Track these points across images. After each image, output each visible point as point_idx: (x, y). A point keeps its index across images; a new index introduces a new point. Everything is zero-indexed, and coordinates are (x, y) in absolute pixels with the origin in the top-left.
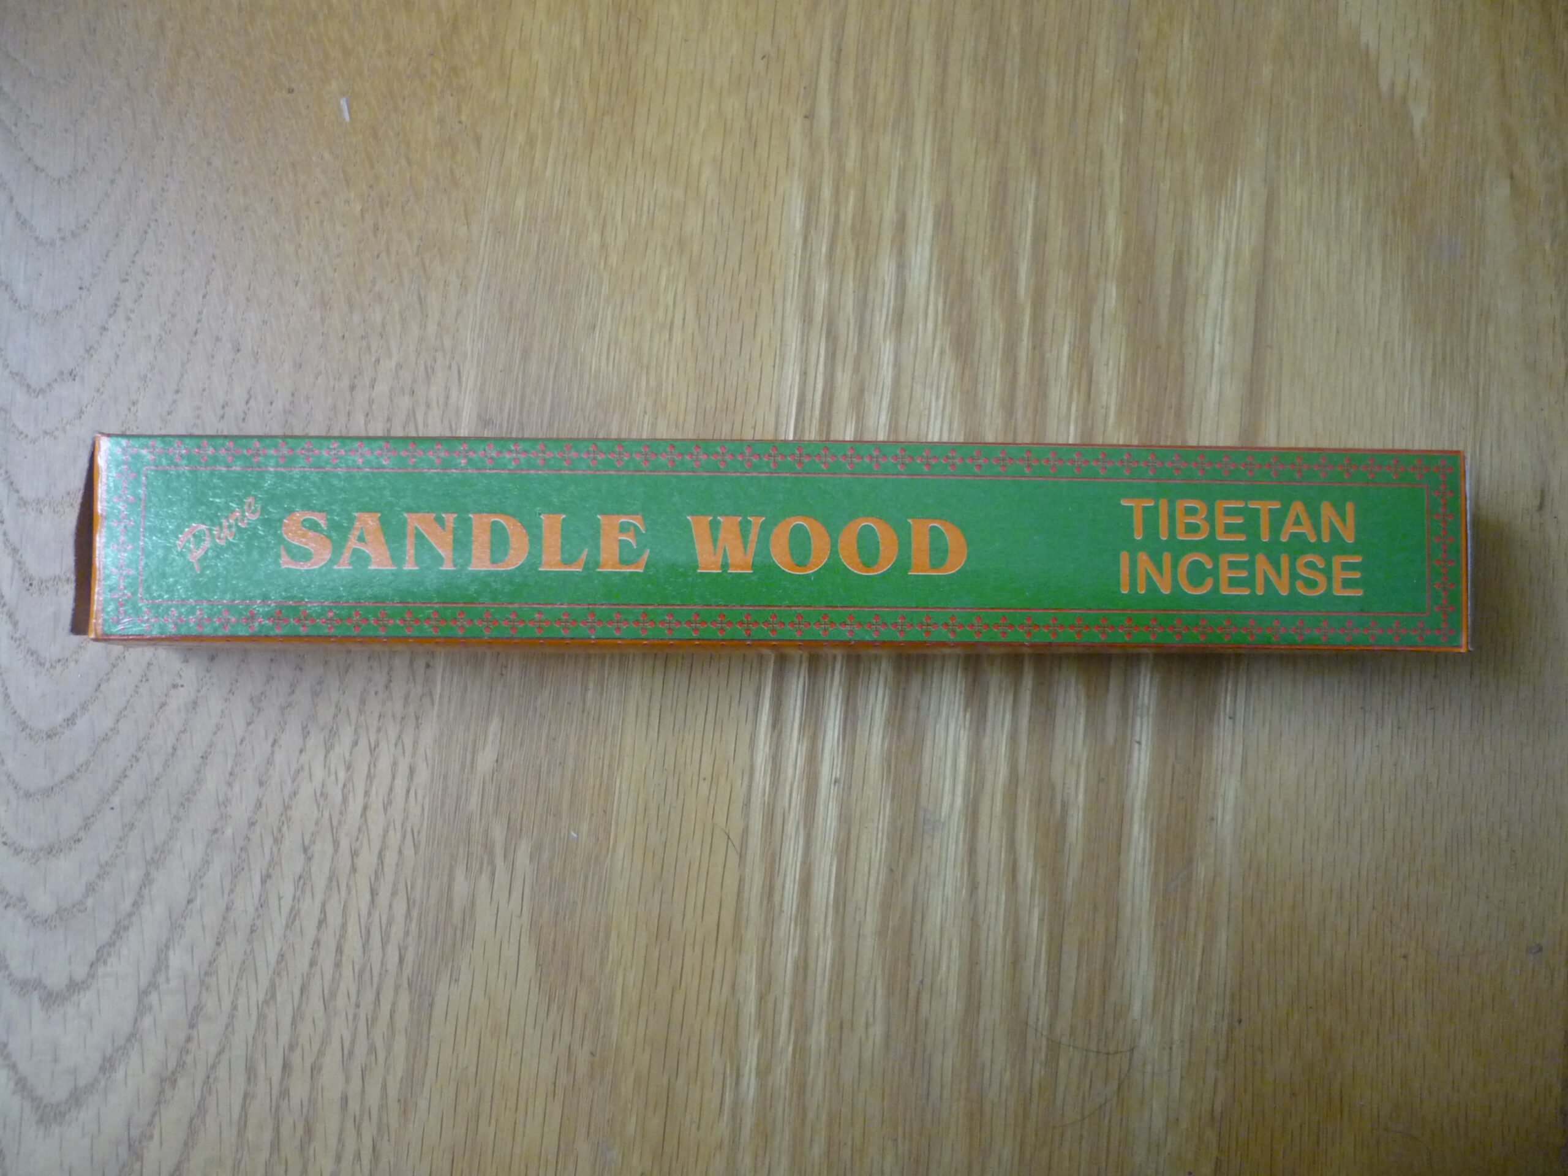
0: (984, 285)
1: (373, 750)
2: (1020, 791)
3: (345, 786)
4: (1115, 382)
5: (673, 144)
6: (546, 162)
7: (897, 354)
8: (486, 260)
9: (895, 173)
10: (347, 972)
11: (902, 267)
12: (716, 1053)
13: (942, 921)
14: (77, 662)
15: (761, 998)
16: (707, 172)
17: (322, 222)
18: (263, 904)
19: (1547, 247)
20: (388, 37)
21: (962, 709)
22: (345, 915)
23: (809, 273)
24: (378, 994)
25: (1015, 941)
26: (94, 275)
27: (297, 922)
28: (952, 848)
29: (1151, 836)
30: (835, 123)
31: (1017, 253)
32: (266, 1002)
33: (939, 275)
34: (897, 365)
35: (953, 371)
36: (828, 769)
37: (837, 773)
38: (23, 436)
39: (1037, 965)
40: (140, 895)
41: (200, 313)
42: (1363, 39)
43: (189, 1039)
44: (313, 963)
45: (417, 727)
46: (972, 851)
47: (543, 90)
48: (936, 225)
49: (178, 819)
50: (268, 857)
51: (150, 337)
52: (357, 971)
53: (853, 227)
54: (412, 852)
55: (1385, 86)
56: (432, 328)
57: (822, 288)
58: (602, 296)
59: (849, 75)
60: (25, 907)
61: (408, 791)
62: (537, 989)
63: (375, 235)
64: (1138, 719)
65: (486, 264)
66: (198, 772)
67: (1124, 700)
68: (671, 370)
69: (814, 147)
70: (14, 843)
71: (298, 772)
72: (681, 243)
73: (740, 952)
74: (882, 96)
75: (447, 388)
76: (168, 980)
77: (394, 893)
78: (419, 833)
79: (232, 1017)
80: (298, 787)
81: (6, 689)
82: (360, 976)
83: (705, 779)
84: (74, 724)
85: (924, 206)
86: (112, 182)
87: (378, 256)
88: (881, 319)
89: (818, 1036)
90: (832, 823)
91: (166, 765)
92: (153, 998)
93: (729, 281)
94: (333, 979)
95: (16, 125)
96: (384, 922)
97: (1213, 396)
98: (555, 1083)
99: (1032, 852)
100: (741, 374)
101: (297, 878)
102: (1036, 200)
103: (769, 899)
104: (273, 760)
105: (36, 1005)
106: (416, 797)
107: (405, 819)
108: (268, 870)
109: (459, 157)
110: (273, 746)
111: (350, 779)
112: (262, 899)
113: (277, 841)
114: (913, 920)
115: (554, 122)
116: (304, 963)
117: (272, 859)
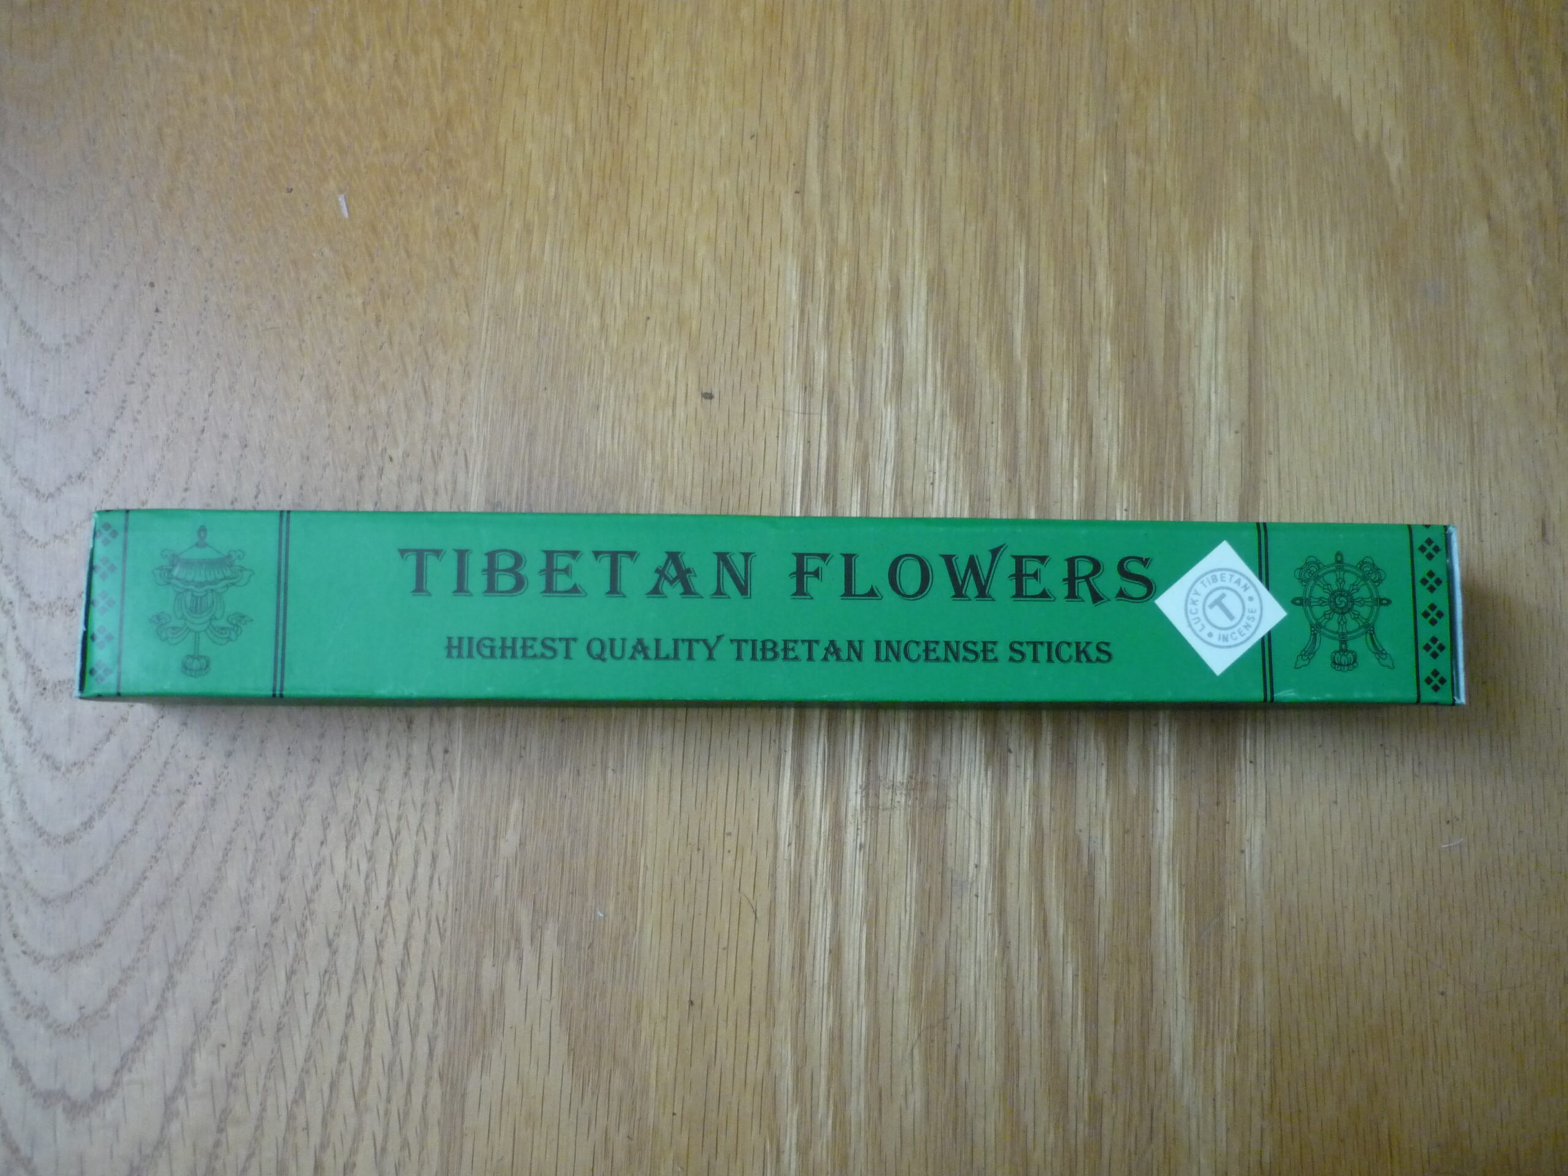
0: (980, 348)
1: (394, 839)
2: (1046, 849)
3: (367, 877)
4: (1115, 436)
5: (667, 225)
6: (543, 248)
7: (898, 419)
8: (488, 345)
9: (887, 243)
10: (377, 1067)
11: (898, 334)
12: (756, 1129)
13: (975, 982)
15: (798, 1071)
16: (702, 251)
17: (324, 316)
18: (288, 1001)
19: (1529, 283)
20: (384, 135)
21: (983, 767)
22: (372, 1008)
23: (808, 342)
24: (409, 1087)
25: (1051, 999)
26: (101, 379)
27: (324, 1019)
28: (982, 907)
29: (1180, 885)
30: (825, 198)
31: (1011, 314)
32: (295, 1102)
33: (935, 337)
34: (899, 429)
35: (954, 433)
36: (853, 835)
37: (862, 839)
38: (33, 541)
39: (1074, 1024)
40: (164, 998)
41: (206, 411)
42: (1335, 93)
43: (217, 1144)
44: (342, 1058)
45: (438, 813)
46: (1001, 910)
47: (537, 178)
48: (930, 291)
49: (199, 918)
50: (291, 952)
51: (157, 437)
52: (386, 1065)
53: (848, 297)
54: (438, 941)
55: (1359, 137)
56: (437, 417)
57: (821, 357)
58: (605, 376)
59: (836, 150)
60: (47, 1017)
61: (431, 878)
62: (570, 1075)
63: (377, 326)
64: (1160, 767)
65: (487, 354)
66: (219, 869)
67: (1144, 750)
68: (676, 446)
69: (806, 222)
70: (34, 952)
71: (319, 865)
72: (681, 321)
73: (774, 1026)
74: (870, 168)
75: (454, 474)
76: (194, 1085)
77: (421, 983)
78: (444, 921)
79: (261, 1118)
80: (320, 880)
81: (22, 795)
82: (390, 1070)
83: (729, 851)
84: (91, 827)
85: (916, 273)
86: (116, 287)
87: (381, 347)
88: (881, 386)
89: (857, 1106)
90: (860, 888)
91: (186, 864)
92: (180, 1103)
93: (729, 355)
94: (363, 1075)
95: (19, 235)
96: (413, 1013)
97: (1212, 444)
98: (593, 1170)
99: (1062, 908)
100: (745, 445)
101: (322, 972)
102: (1027, 262)
103: (800, 969)
104: (294, 854)
105: (61, 1116)
106: (440, 884)
107: (431, 906)
108: (292, 966)
109: (457, 247)
110: (293, 839)
111: (372, 869)
112: (288, 996)
113: (301, 936)
114: (946, 982)
115: (550, 209)
116: (333, 1059)
117: (296, 955)
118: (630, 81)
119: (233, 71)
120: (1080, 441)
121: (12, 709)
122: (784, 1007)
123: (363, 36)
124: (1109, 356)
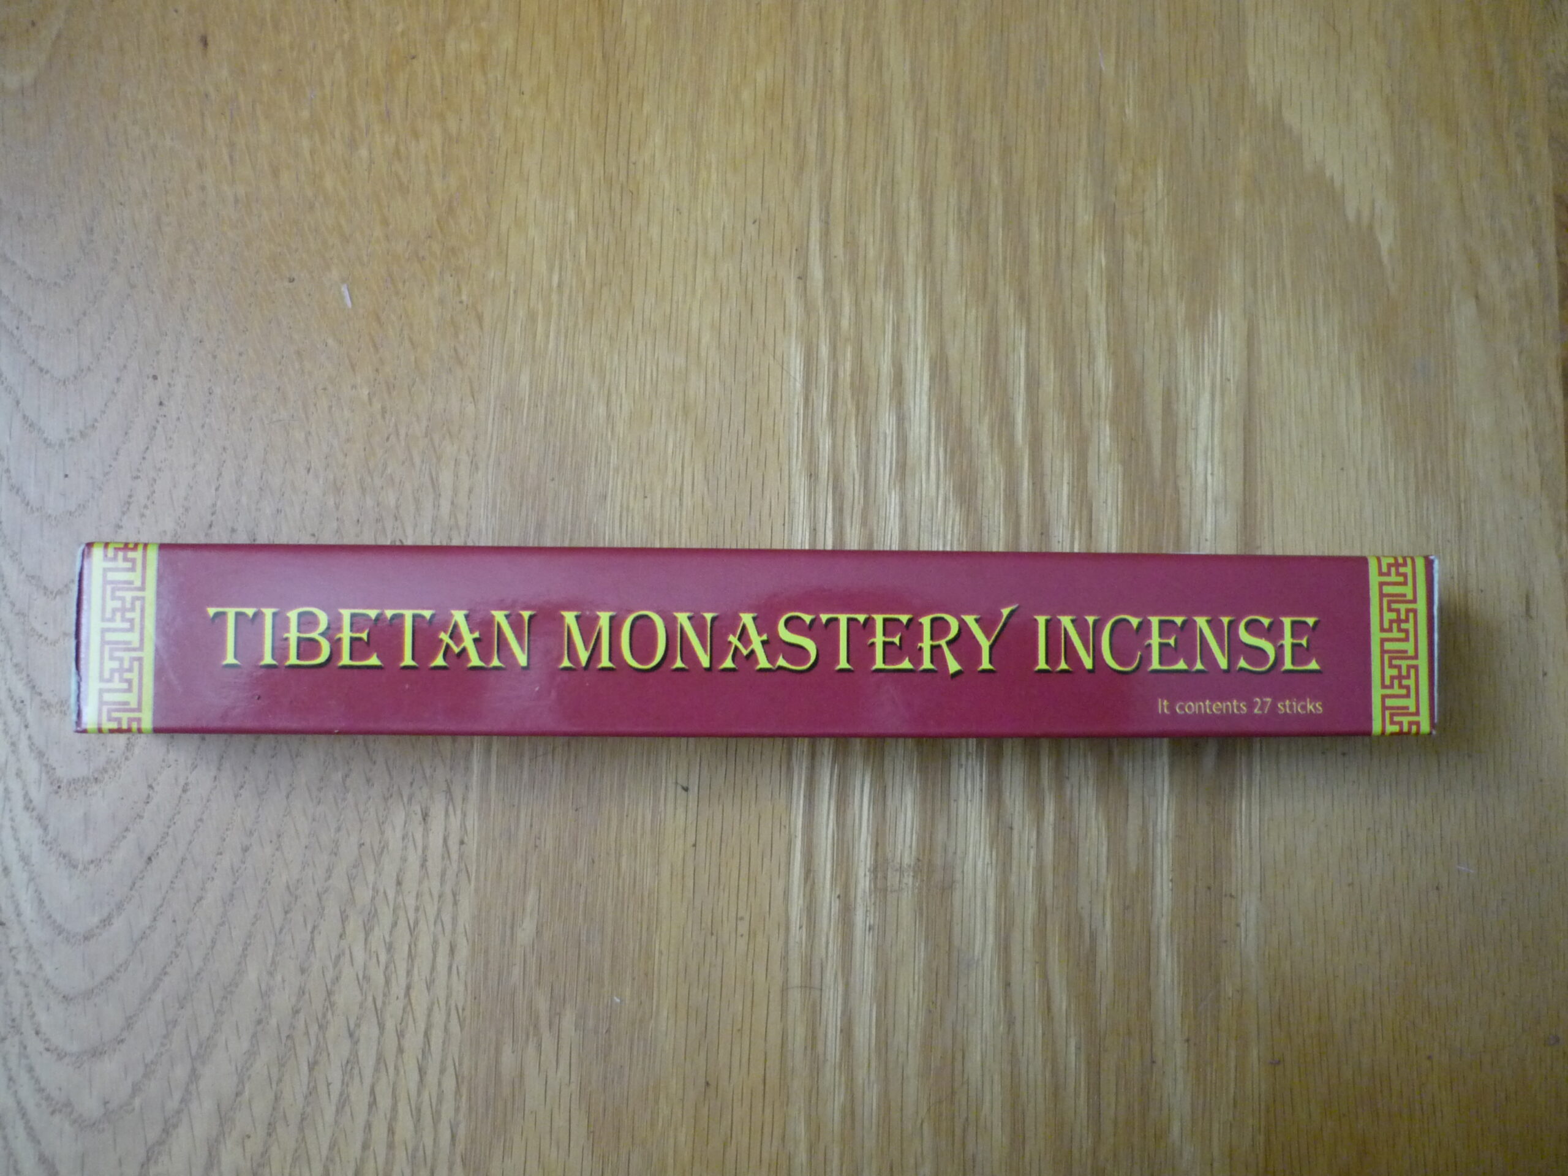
0: (982, 434)
1: (412, 929)
2: (1049, 927)
3: (387, 968)
4: (1114, 519)
5: (671, 313)
6: (548, 336)
7: (902, 505)
8: (495, 437)
9: (889, 328)
10: (401, 1155)
11: (902, 420)
13: (982, 1057)
14: (110, 861)
15: (812, 1148)
16: (706, 338)
17: (330, 407)
18: (312, 1092)
19: (1515, 362)
20: (385, 222)
21: (988, 846)
22: (394, 1097)
23: (812, 428)
25: (1054, 1073)
26: (106, 474)
27: (347, 1109)
28: (987, 983)
29: (1179, 959)
30: (828, 282)
31: (1012, 399)
33: (938, 424)
34: (903, 516)
35: (957, 518)
36: (862, 916)
37: (871, 920)
38: (43, 638)
39: (1077, 1094)
40: (187, 1091)
41: (214, 505)
42: (1328, 174)
44: (365, 1146)
45: (455, 903)
46: (1006, 985)
47: (541, 266)
48: (932, 377)
49: (220, 1012)
50: (313, 1043)
51: (165, 532)
52: (410, 1152)
53: (852, 384)
54: (458, 1028)
55: (1351, 215)
56: (445, 507)
57: (825, 444)
58: (612, 465)
59: (838, 236)
60: (71, 1113)
61: (450, 968)
62: (590, 1157)
63: (384, 417)
64: (1159, 845)
65: (494, 444)
66: (239, 964)
68: (684, 534)
69: (809, 309)
70: (56, 1049)
71: (338, 957)
72: (686, 409)
73: (787, 1105)
74: (872, 253)
77: (442, 1071)
80: (340, 972)
81: (40, 894)
82: (414, 1157)
83: (742, 936)
84: (110, 924)
85: (919, 358)
86: (118, 380)
87: (388, 439)
88: (884, 474)
90: (869, 968)
91: (206, 959)
93: (734, 443)
94: (387, 1163)
95: (18, 328)
96: (434, 1101)
99: (1064, 983)
101: (344, 1062)
102: (1027, 346)
103: (812, 1049)
104: (313, 947)
106: (458, 973)
107: (448, 997)
108: (315, 1056)
109: (462, 337)
110: (312, 932)
111: (391, 961)
112: (311, 1086)
113: (322, 1028)
114: (953, 1058)
115: (554, 297)
116: (358, 1146)
117: (318, 1046)
118: (632, 166)
119: (231, 158)
120: (1080, 523)
121: (27, 808)
122: (797, 1086)
123: (362, 121)
124: (1108, 440)
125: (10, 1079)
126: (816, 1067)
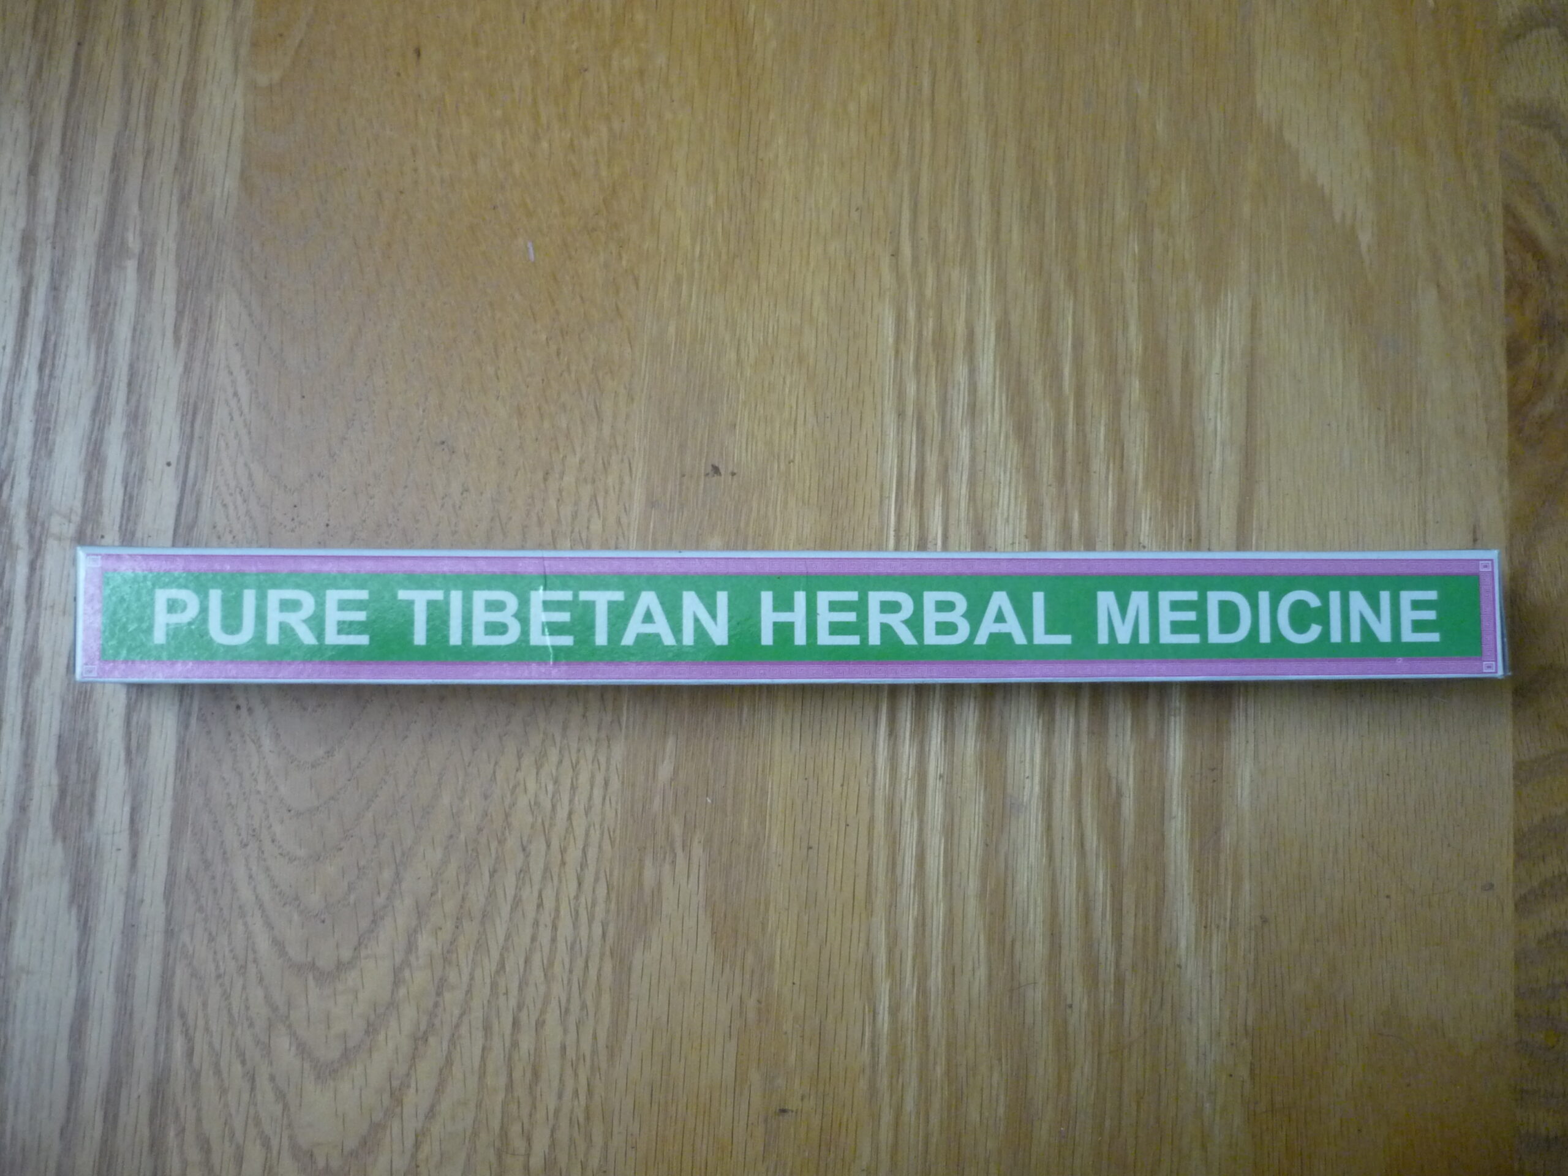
0: (1037, 384)
1: (575, 767)
2: (1084, 780)
3: (553, 796)
4: (1141, 457)
5: (790, 279)
6: (691, 296)
7: (972, 439)
8: (647, 375)
9: (964, 297)
10: (561, 946)
11: (972, 371)
12: (857, 994)
13: (1028, 883)
14: (333, 705)
15: (890, 952)
16: (818, 301)
17: (515, 348)
18: (492, 894)
19: (1469, 338)
20: (561, 200)
22: (557, 900)
23: (901, 375)
24: (587, 962)
25: (1086, 896)
27: (520, 908)
28: (1033, 825)
29: (1187, 811)
30: (915, 260)
31: (1061, 357)
32: (497, 972)
33: (1001, 374)
34: (973, 447)
35: (1016, 451)
36: (935, 765)
37: (941, 770)
39: (1103, 915)
40: (392, 890)
41: (422, 423)
42: (1319, 183)
43: (436, 1005)
44: (534, 939)
45: (609, 747)
46: (1049, 828)
47: (686, 240)
48: (998, 337)
49: (420, 828)
50: (494, 856)
51: (381, 444)
52: (569, 944)
53: (933, 340)
54: (609, 847)
55: (1337, 218)
56: (607, 430)
58: (740, 402)
59: (924, 223)
60: (299, 905)
61: (604, 799)
62: (713, 954)
63: (558, 357)
64: (1173, 718)
65: (647, 378)
66: (436, 790)
68: (797, 458)
69: (900, 278)
70: (288, 853)
71: (515, 787)
72: (801, 357)
73: (872, 915)
74: (951, 237)
75: (621, 478)
76: (417, 958)
77: (596, 880)
78: (614, 832)
79: (470, 986)
80: (516, 799)
82: (572, 948)
83: (838, 779)
84: (332, 756)
85: (987, 322)
86: (346, 321)
87: (561, 375)
88: (958, 412)
89: (936, 977)
90: (939, 811)
91: (409, 786)
92: (407, 974)
93: (839, 386)
94: (551, 952)
96: (589, 903)
97: (1217, 464)
98: (730, 1027)
99: (1095, 826)
100: (852, 459)
101: (518, 871)
102: (1074, 313)
103: (892, 872)
104: (495, 779)
105: (311, 983)
106: (610, 803)
107: (603, 819)
108: (494, 866)
109: (622, 295)
110: (494, 767)
111: (557, 791)
112: (491, 889)
113: (501, 842)
114: (1006, 884)
115: (696, 265)
116: (527, 939)
117: (497, 858)
118: (759, 162)
119: (438, 146)
120: (1114, 459)
122: (880, 901)
123: (544, 120)
124: (1138, 391)
125: (251, 877)
126: (894, 887)
